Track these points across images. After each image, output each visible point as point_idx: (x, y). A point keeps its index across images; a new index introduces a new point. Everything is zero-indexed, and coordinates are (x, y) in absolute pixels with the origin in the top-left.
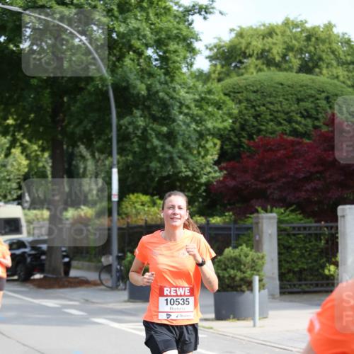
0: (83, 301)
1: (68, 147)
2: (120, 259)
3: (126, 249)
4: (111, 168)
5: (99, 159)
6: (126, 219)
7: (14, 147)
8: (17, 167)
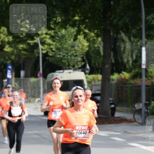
0: (123, 132)
1: (114, 34)
2: (147, 105)
3: (151, 99)
4: (141, 47)
5: (134, 41)
6: (151, 80)
7: (79, 35)
8: (81, 48)
